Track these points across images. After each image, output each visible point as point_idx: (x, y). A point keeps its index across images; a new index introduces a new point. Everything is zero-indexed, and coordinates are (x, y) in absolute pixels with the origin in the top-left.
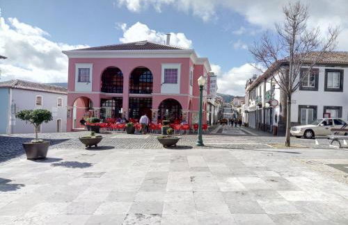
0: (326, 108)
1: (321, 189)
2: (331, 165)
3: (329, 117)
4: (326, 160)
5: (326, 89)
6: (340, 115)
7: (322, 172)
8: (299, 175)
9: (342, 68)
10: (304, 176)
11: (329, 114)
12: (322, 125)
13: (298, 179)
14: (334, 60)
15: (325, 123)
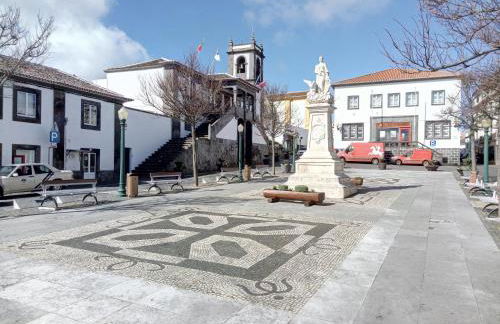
0: (16, 147)
1: (78, 296)
2: (62, 243)
3: (23, 162)
4: (49, 236)
5: (16, 118)
6: (37, 158)
7: (58, 261)
8: (21, 278)
9: (39, 89)
10: (32, 277)
11: (23, 157)
12: (16, 175)
13: (23, 289)
14: (26, 73)
15: (20, 172)
